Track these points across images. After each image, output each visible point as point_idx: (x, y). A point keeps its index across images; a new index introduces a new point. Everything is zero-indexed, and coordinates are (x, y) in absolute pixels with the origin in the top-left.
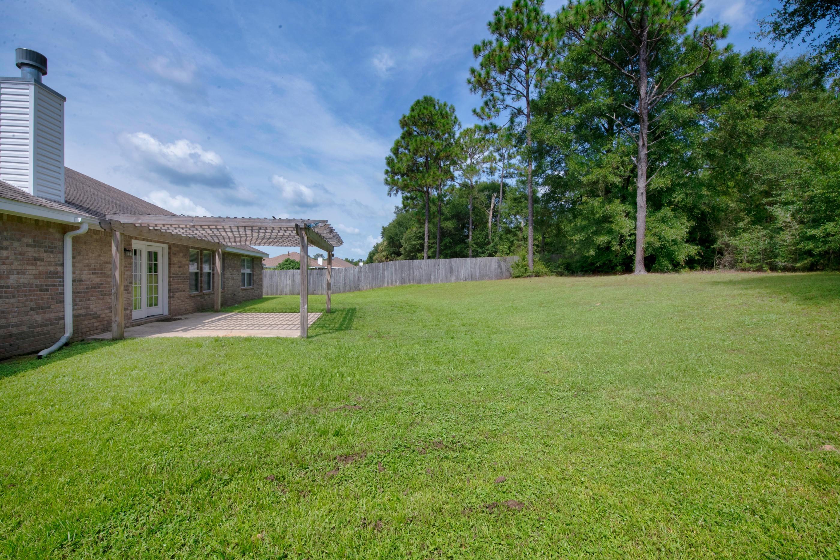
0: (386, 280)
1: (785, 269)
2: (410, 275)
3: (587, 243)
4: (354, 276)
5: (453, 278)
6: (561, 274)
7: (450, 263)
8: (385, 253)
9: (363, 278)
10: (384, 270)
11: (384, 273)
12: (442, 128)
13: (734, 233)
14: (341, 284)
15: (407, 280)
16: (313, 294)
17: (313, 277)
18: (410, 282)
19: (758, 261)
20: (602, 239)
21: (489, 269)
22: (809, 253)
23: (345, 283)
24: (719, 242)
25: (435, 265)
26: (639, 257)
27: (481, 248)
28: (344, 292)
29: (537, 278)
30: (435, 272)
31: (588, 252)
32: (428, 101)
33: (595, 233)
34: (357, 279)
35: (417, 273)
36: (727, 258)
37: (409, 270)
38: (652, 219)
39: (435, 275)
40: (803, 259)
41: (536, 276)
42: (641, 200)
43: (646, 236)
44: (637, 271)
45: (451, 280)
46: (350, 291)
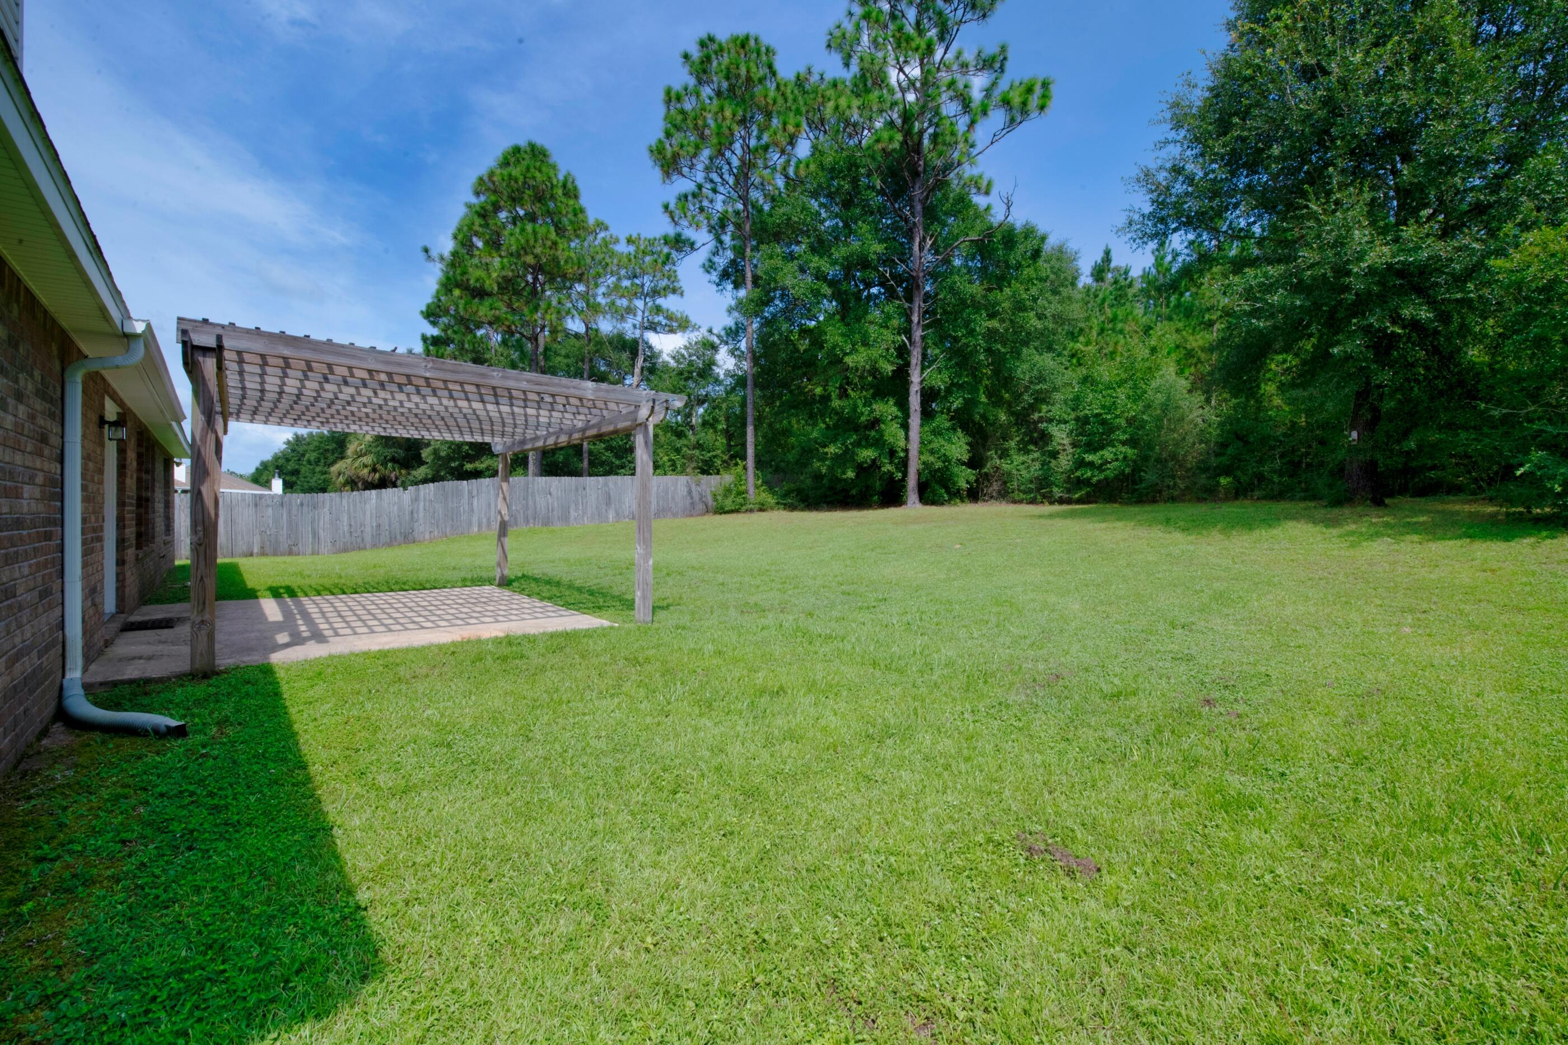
0: (475, 519)
1: (1061, 501)
2: (527, 509)
3: (845, 458)
4: (400, 509)
5: (611, 515)
6: (792, 508)
7: (606, 484)
8: (368, 460)
9: (421, 514)
10: (471, 496)
11: (471, 504)
12: (570, 216)
13: (1004, 454)
14: (368, 529)
15: (521, 519)
16: (290, 553)
17: (289, 512)
18: (527, 522)
19: (1030, 491)
20: (867, 454)
21: (673, 498)
22: (1087, 482)
23: (379, 526)
24: (989, 465)
25: (577, 490)
26: (912, 482)
27: (618, 457)
28: (374, 546)
29: (763, 514)
30: (577, 504)
31: (844, 473)
32: (537, 154)
33: (858, 444)
34: (407, 517)
35: (541, 502)
36: (996, 486)
37: (526, 499)
38: (926, 429)
39: (576, 510)
40: (1081, 489)
41: (761, 510)
42: (915, 401)
43: (921, 453)
44: (910, 502)
45: (607, 518)
46: (391, 543)
